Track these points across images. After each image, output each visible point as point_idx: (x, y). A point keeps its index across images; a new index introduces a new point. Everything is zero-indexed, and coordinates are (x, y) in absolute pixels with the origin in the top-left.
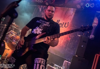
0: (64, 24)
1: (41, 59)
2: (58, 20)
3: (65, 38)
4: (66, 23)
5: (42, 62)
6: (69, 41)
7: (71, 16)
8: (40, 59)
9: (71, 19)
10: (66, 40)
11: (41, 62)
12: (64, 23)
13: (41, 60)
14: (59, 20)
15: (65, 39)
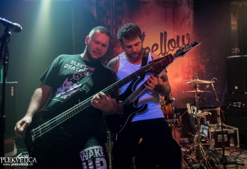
0: (181, 39)
1: (93, 148)
2: (161, 34)
3: (193, 68)
4: (183, 37)
5: (97, 153)
6: (204, 71)
7: (189, 18)
8: (90, 148)
9: (191, 26)
10: (198, 72)
11: (94, 154)
12: (178, 37)
13: (93, 150)
14: (166, 33)
15: (194, 71)
